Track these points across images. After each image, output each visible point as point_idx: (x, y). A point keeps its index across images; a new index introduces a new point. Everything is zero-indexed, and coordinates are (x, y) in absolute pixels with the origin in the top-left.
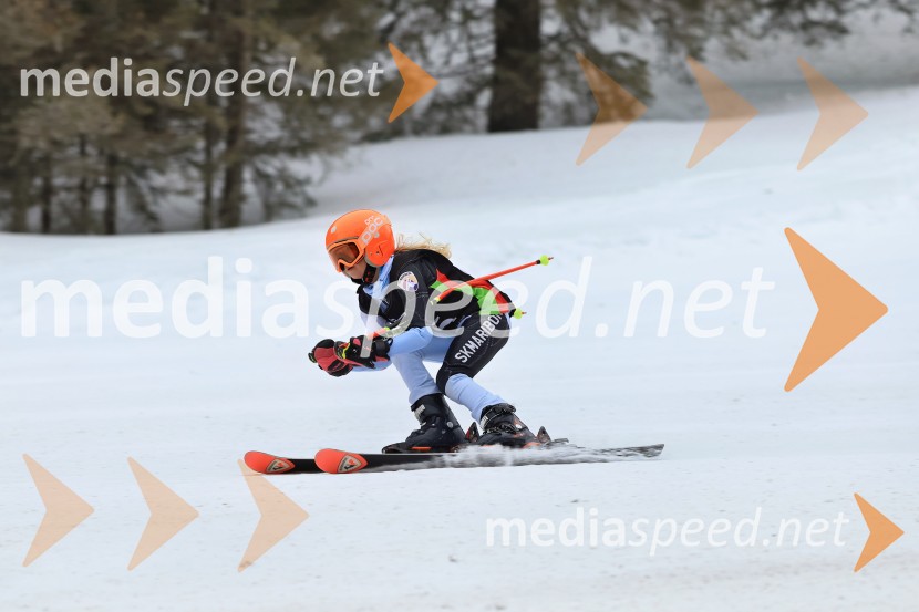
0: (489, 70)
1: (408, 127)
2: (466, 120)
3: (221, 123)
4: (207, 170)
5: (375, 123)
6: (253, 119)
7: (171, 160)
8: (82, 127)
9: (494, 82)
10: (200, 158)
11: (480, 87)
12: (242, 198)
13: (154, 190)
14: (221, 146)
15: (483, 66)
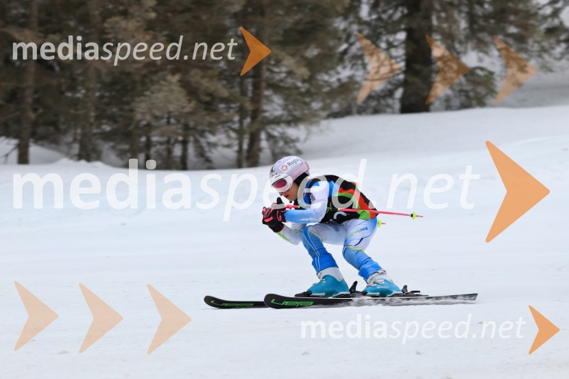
0: (402, 77)
1: (354, 109)
2: (388, 106)
3: (249, 106)
4: (240, 132)
5: (336, 106)
6: (266, 104)
7: (219, 127)
8: (171, 108)
9: (405, 84)
10: (236, 126)
11: (397, 87)
12: (260, 150)
13: (209, 144)
14: (248, 120)
15: (398, 74)
